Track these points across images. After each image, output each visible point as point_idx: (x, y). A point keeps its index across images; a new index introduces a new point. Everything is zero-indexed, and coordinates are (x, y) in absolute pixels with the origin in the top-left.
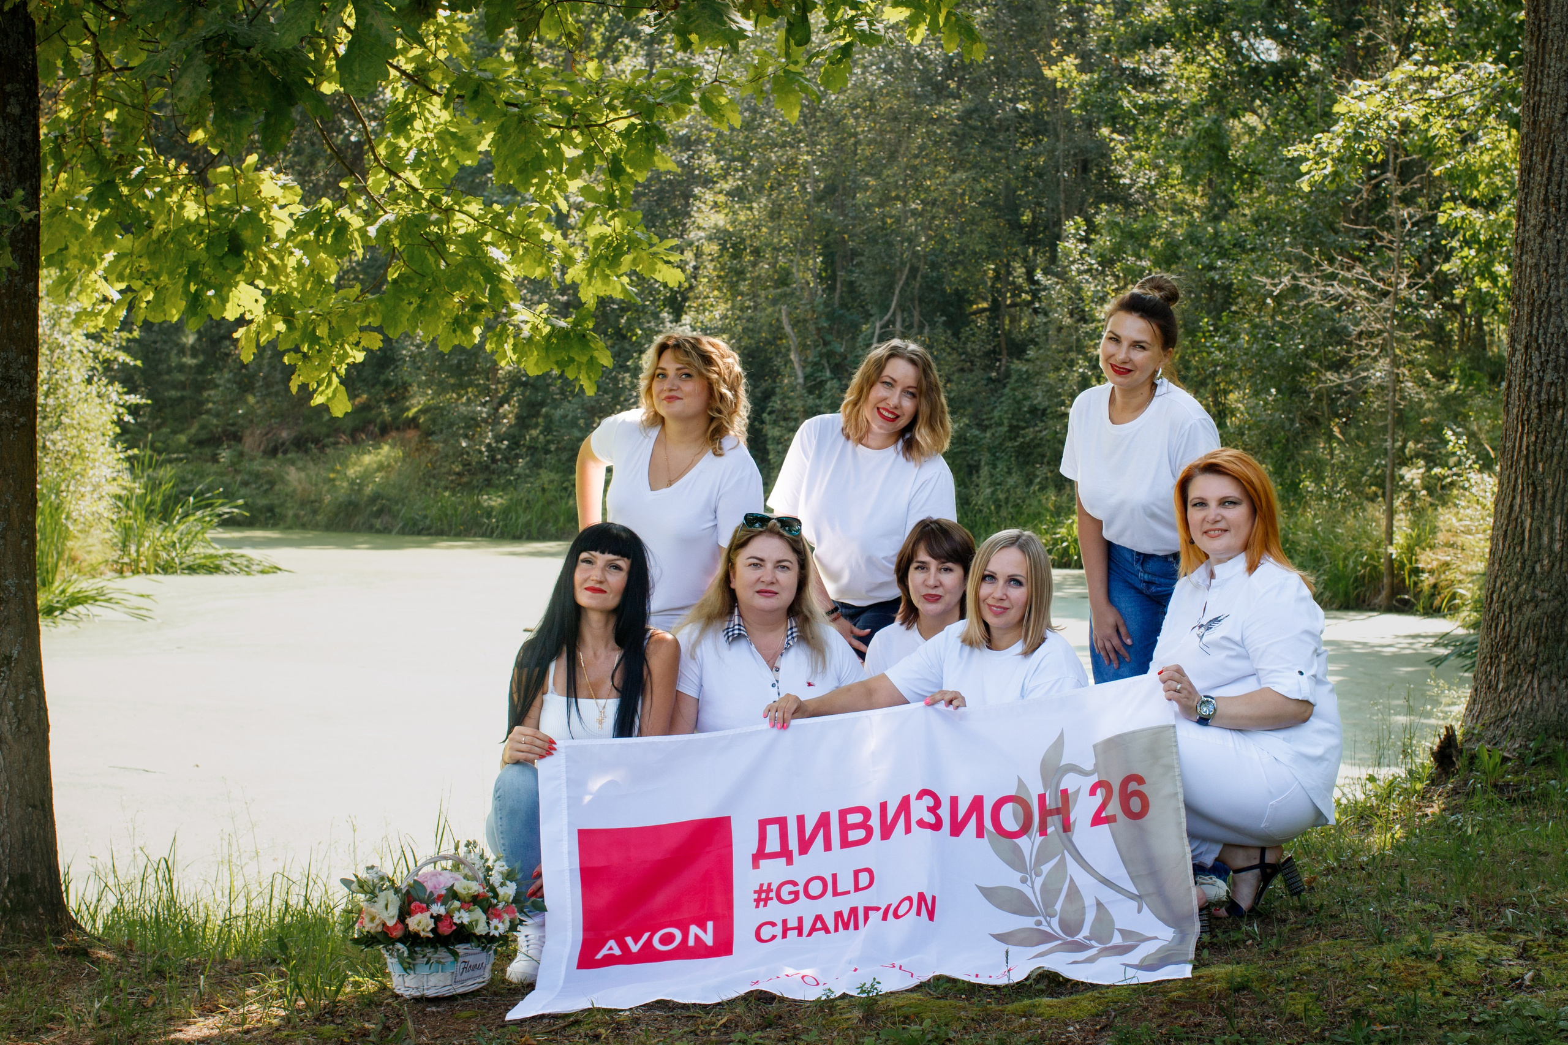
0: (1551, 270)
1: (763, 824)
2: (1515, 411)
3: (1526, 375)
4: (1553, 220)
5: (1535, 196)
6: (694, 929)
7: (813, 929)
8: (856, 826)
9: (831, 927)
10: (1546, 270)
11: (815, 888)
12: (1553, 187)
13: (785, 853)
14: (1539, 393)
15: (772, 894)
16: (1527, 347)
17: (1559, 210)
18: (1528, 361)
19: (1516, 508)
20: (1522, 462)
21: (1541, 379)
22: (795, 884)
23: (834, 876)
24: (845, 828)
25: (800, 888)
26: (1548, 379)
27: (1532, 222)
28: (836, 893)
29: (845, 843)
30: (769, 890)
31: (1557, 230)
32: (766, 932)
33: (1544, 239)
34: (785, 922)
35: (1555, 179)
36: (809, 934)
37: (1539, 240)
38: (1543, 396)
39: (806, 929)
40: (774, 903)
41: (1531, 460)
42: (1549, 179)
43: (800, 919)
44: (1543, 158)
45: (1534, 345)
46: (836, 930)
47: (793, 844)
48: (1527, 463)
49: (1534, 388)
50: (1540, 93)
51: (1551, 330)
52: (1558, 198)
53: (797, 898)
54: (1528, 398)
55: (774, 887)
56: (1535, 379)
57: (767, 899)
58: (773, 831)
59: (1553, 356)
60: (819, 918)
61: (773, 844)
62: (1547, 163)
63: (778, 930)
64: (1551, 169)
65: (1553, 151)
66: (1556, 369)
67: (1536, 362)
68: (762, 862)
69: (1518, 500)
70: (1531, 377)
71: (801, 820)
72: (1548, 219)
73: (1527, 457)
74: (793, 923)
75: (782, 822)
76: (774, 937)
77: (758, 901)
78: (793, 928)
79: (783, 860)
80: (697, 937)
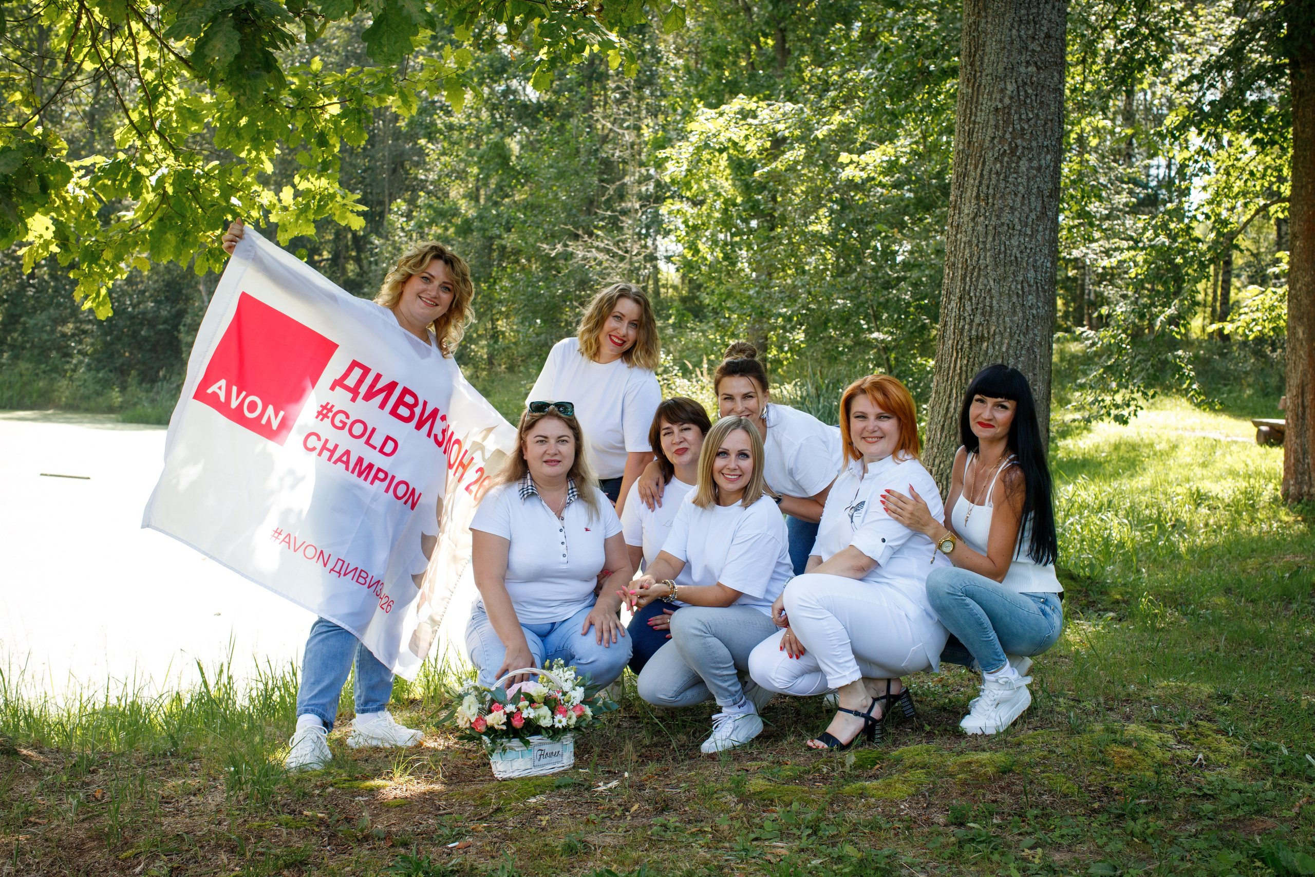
0: (981, 246)
1: (355, 364)
2: (950, 342)
3: (960, 317)
4: (982, 211)
5: (969, 193)
6: (270, 409)
7: (339, 460)
8: (407, 405)
9: (351, 466)
10: (977, 246)
11: (358, 429)
12: (984, 188)
13: (355, 391)
14: (970, 330)
15: (330, 415)
16: (960, 299)
17: (987, 204)
18: (961, 306)
19: (952, 410)
20: (956, 379)
21: (972, 321)
22: (348, 417)
23: (374, 430)
24: (400, 402)
25: (349, 422)
26: (977, 321)
27: (966, 211)
28: (367, 442)
29: (394, 412)
30: (330, 410)
31: (986, 218)
32: (312, 442)
33: (976, 224)
34: (327, 441)
35: (985, 182)
36: (335, 463)
37: (971, 224)
38: (973, 332)
39: (336, 455)
40: (327, 421)
41: (964, 377)
42: (980, 183)
43: (336, 446)
44: (976, 167)
45: (967, 297)
46: (353, 472)
47: (363, 389)
48: (960, 379)
49: (967, 327)
50: (974, 122)
51: (980, 287)
52: (987, 196)
53: (342, 428)
54: (962, 333)
55: (334, 410)
56: (968, 320)
57: (326, 416)
58: (357, 373)
59: (981, 305)
60: (348, 453)
61: (351, 382)
62: (979, 171)
63: (319, 445)
64: (982, 175)
65: (984, 163)
66: (983, 314)
67: (968, 308)
68: (338, 388)
69: (953, 404)
70: (964, 319)
71: (378, 377)
72: (979, 210)
73: (960, 374)
74: (330, 446)
75: (366, 371)
76: (314, 449)
77: (320, 413)
78: (328, 450)
79: (351, 395)
80: (269, 418)
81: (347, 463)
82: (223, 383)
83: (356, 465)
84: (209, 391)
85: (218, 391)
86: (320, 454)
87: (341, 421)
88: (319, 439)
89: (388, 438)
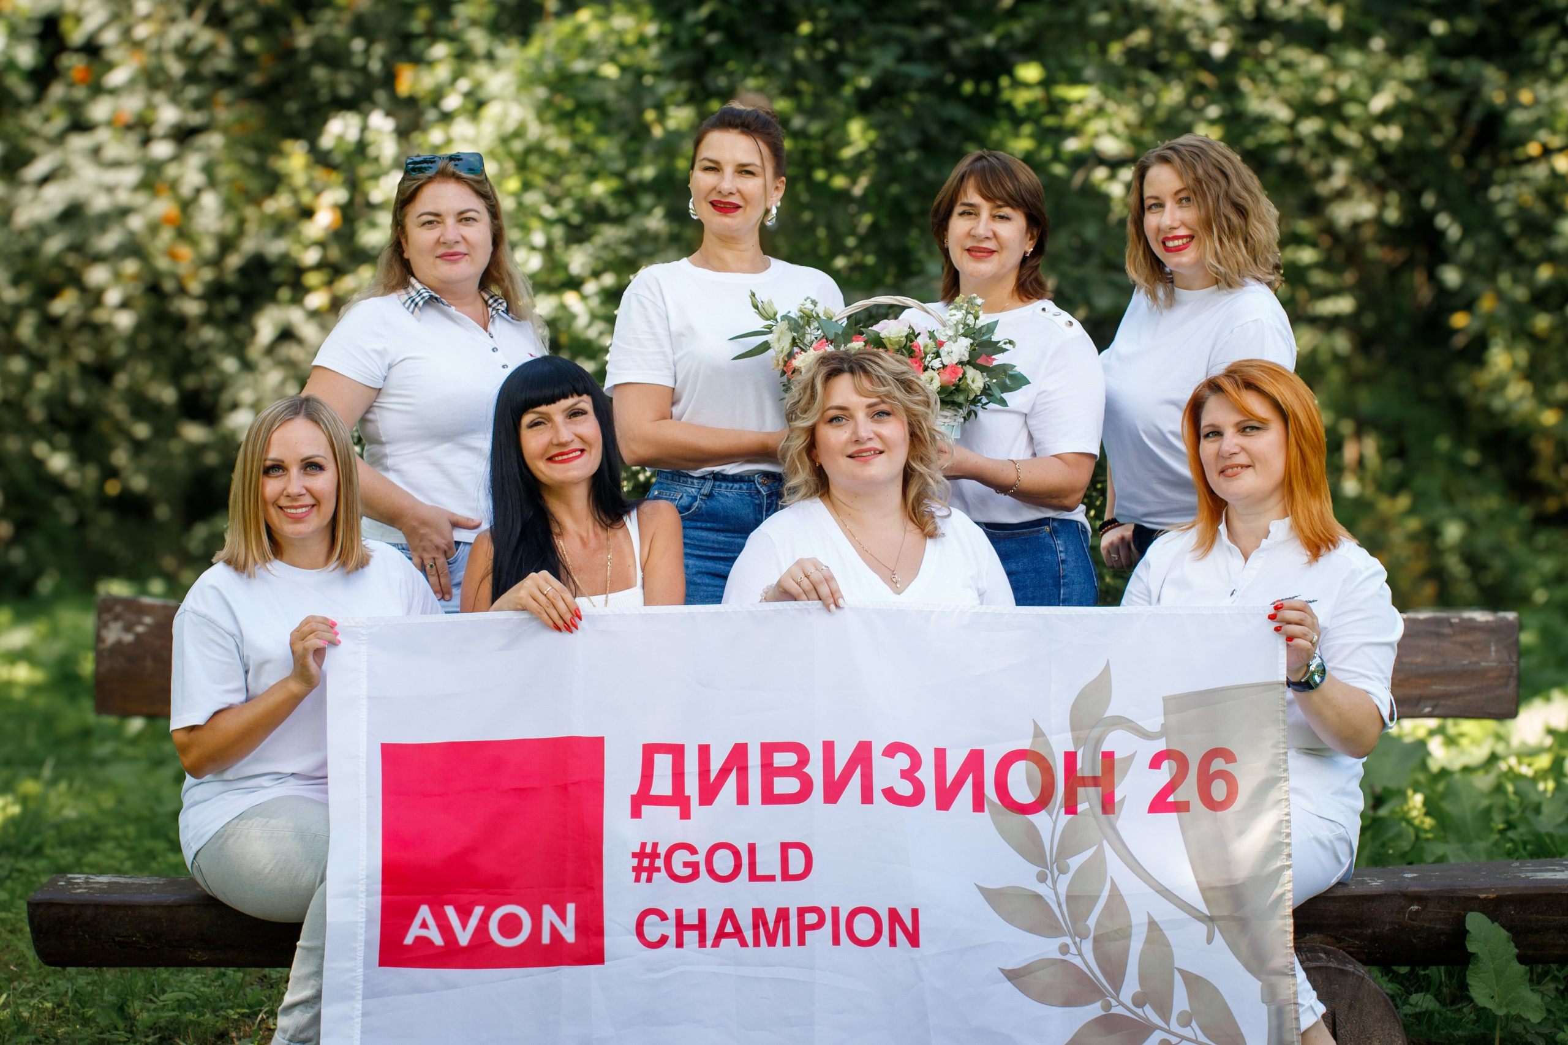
78: (691, 927)
79: (676, 810)
80: (553, 928)
81: (738, 933)
82: (424, 912)
83: (756, 927)
84: (409, 940)
85: (423, 933)
86: (680, 944)
87: (686, 865)
88: (664, 917)
89: (785, 847)
